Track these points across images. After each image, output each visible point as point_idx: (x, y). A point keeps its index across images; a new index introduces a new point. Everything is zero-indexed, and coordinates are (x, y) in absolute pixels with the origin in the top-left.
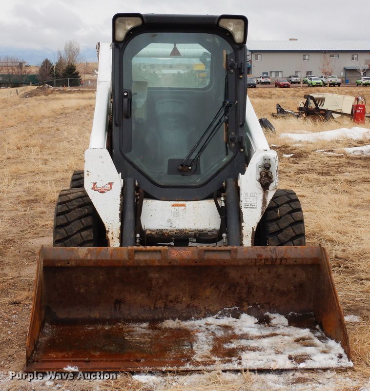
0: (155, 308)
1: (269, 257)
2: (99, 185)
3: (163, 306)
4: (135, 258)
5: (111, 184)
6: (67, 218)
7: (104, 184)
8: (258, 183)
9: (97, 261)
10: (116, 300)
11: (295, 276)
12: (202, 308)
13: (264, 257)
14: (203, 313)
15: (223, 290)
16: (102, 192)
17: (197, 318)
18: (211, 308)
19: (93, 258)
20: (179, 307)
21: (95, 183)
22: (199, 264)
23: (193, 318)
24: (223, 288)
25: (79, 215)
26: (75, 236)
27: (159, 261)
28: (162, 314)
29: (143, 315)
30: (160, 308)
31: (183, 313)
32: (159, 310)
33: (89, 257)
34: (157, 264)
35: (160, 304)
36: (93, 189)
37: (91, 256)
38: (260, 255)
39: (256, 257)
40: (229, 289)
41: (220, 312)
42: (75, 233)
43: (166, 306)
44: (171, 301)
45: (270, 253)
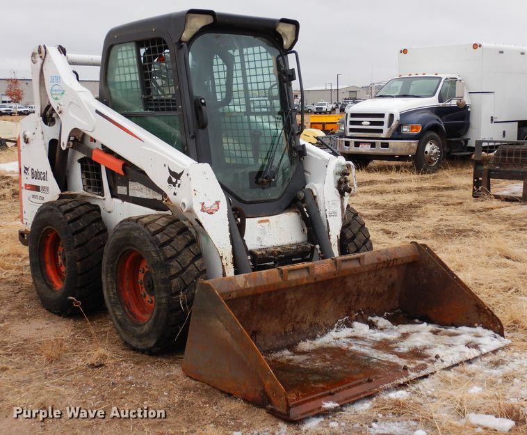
0: (286, 333)
1: (386, 260)
2: (207, 205)
3: (291, 330)
4: (289, 279)
5: (217, 203)
6: (174, 248)
7: (212, 204)
8: (337, 190)
9: (256, 288)
10: (253, 331)
11: (391, 276)
12: (321, 324)
13: (382, 260)
14: (324, 329)
15: (339, 301)
16: (211, 213)
17: (322, 335)
18: (328, 322)
19: (252, 286)
20: (305, 327)
21: (203, 204)
22: (337, 276)
23: (318, 336)
24: (340, 299)
25: (184, 244)
26: (190, 268)
27: (307, 278)
28: (293, 338)
29: (278, 343)
30: (289, 332)
31: (308, 333)
32: (289, 334)
33: (248, 286)
34: (305, 282)
35: (289, 328)
36: (202, 210)
37: (250, 283)
38: (379, 259)
39: (377, 261)
40: (344, 300)
41: (336, 325)
42: (189, 265)
43: (293, 328)
44: (298, 323)
45: (385, 256)
